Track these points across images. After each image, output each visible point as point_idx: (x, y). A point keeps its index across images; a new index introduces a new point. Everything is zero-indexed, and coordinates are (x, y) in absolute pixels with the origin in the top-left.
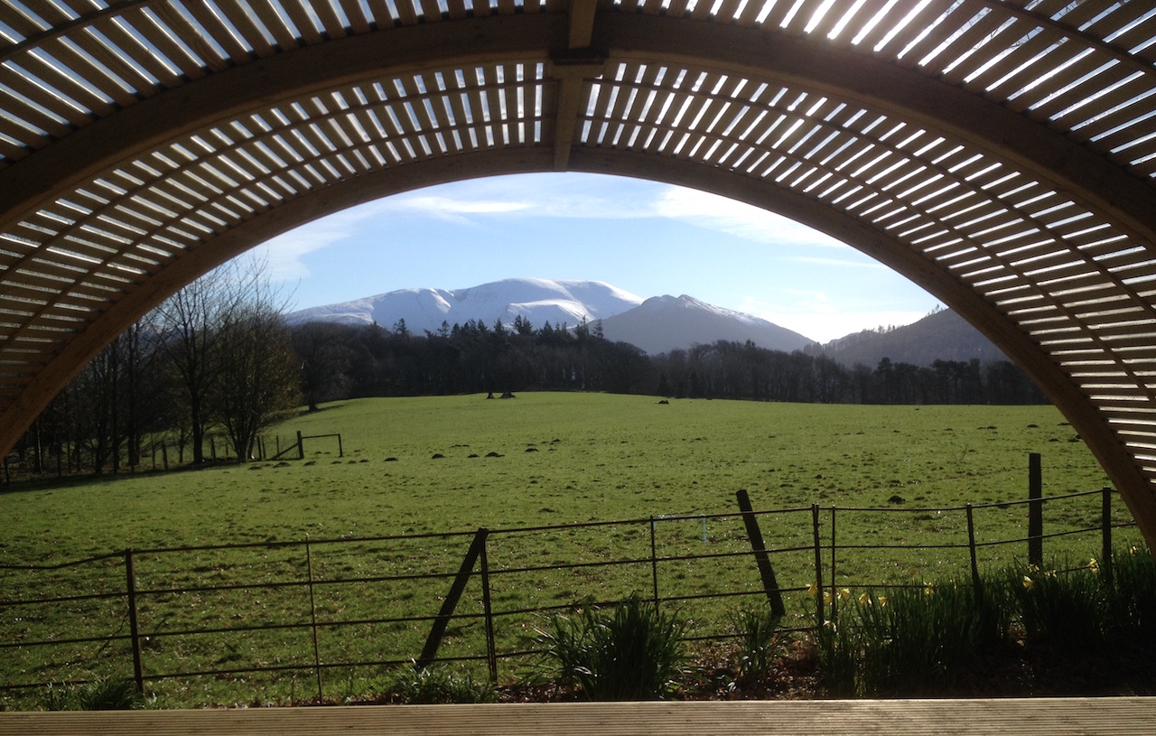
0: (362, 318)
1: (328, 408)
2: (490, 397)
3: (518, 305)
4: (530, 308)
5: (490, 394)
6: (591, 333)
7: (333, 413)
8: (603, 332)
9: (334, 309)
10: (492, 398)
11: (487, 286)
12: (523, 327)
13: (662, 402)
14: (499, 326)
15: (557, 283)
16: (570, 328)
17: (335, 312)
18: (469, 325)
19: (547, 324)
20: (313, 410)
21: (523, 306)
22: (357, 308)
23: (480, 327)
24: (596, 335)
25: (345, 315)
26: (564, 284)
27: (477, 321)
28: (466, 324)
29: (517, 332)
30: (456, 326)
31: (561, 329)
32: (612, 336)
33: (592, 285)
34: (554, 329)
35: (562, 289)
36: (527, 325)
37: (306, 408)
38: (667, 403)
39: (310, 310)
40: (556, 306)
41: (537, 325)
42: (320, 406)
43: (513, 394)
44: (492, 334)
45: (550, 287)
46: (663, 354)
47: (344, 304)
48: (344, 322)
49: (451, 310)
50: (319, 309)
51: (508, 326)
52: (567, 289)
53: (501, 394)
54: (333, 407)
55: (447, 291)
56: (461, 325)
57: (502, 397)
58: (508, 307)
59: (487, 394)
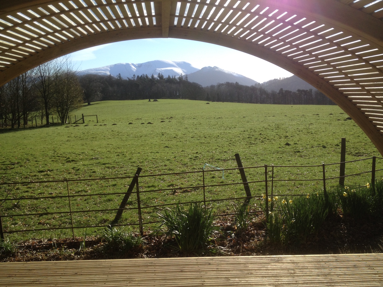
0: (106, 73)
1: (94, 104)
2: (149, 101)
3: (159, 69)
4: (163, 70)
5: (150, 100)
6: (184, 79)
7: (96, 106)
8: (188, 79)
9: (96, 70)
10: (150, 101)
11: (149, 62)
12: (161, 77)
13: (207, 103)
14: (153, 76)
15: (173, 62)
16: (177, 77)
17: (97, 70)
18: (143, 76)
19: (169, 76)
20: (89, 104)
21: (162, 70)
22: (104, 69)
23: (146, 77)
24: (185, 80)
25: (100, 72)
26: (175, 62)
27: (145, 74)
28: (142, 76)
29: (159, 79)
30: (138, 76)
31: (173, 77)
32: (190, 80)
33: (185, 63)
34: (171, 77)
35: (174, 64)
36: (162, 76)
37: (87, 104)
38: (209, 103)
39: (88, 70)
40: (172, 70)
41: (166, 76)
42: (91, 103)
43: (157, 100)
44: (150, 79)
45: (170, 63)
46: (208, 86)
47: (100, 68)
48: (100, 74)
49: (136, 70)
50: (91, 70)
51: (156, 76)
52: (176, 64)
53: (153, 100)
54: (96, 104)
55: (135, 64)
56: (140, 76)
57: (154, 101)
58: (156, 70)
59: (148, 100)
